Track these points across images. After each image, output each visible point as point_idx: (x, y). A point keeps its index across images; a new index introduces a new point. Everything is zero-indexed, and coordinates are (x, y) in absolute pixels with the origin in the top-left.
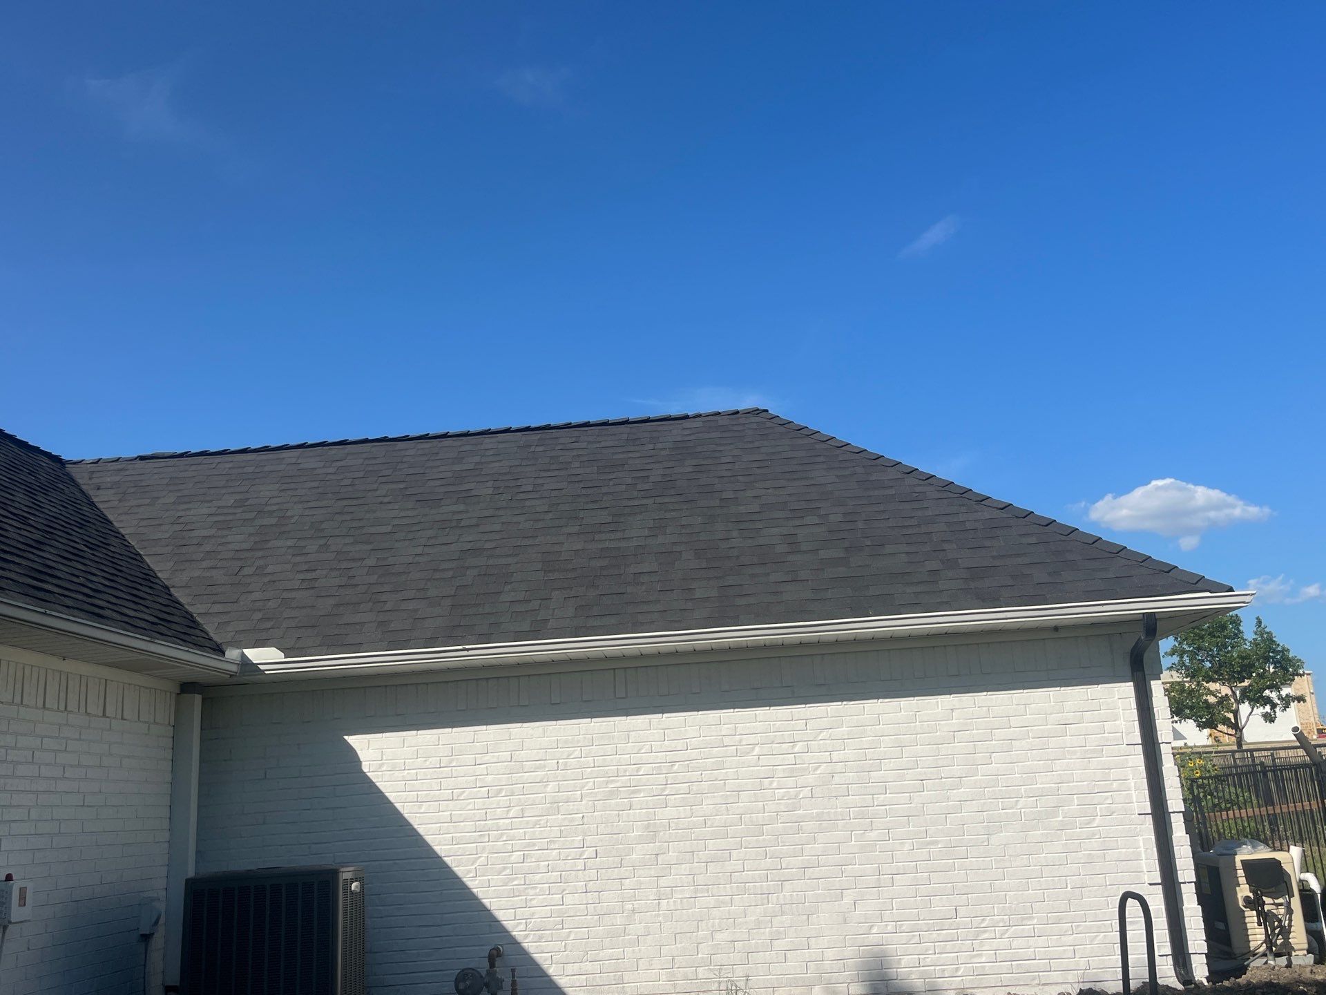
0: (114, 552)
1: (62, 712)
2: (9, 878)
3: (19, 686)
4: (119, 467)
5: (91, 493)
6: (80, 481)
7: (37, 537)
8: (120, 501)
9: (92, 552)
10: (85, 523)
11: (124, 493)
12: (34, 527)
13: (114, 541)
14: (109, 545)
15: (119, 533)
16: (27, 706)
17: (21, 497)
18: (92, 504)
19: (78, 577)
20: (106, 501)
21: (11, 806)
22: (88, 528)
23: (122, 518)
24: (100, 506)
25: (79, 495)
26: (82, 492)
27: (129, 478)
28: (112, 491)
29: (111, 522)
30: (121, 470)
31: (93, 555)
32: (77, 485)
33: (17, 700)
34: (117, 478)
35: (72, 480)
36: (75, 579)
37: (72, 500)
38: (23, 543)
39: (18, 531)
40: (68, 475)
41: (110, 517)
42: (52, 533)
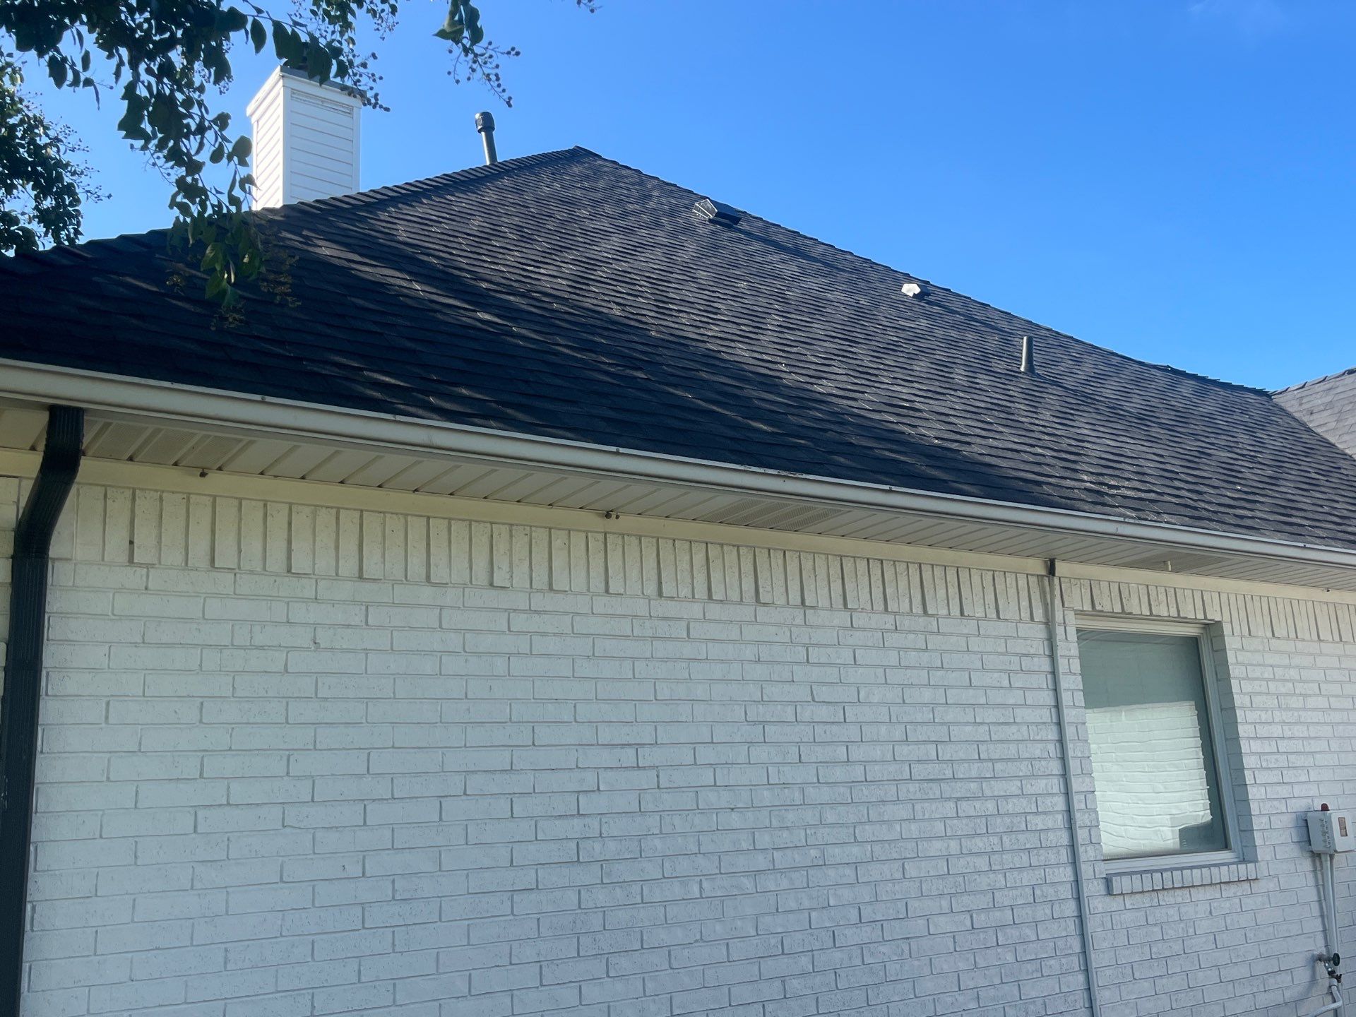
0: (1347, 475)
1: (1337, 643)
2: (1325, 808)
3: (1290, 621)
4: (1328, 386)
5: (1305, 419)
6: (1290, 409)
7: (1270, 473)
8: (1337, 421)
9: (1326, 479)
10: (1309, 451)
11: (1340, 412)
12: (1264, 464)
13: (1342, 463)
14: (1339, 468)
15: (1346, 455)
16: (1303, 640)
17: (1243, 437)
18: (1309, 430)
19: (1321, 506)
20: (1323, 424)
21: (1310, 738)
22: (1315, 456)
23: (1346, 438)
24: (1319, 430)
25: (1294, 424)
26: (1296, 420)
27: (1342, 396)
28: (1326, 413)
29: (1333, 445)
30: (1331, 389)
31: (1327, 481)
32: (1289, 415)
33: (1292, 635)
34: (1328, 399)
35: (1283, 410)
36: (1320, 509)
37: (1290, 430)
38: (1260, 482)
39: (1251, 471)
40: (1276, 405)
41: (1332, 440)
42: (1282, 467)
